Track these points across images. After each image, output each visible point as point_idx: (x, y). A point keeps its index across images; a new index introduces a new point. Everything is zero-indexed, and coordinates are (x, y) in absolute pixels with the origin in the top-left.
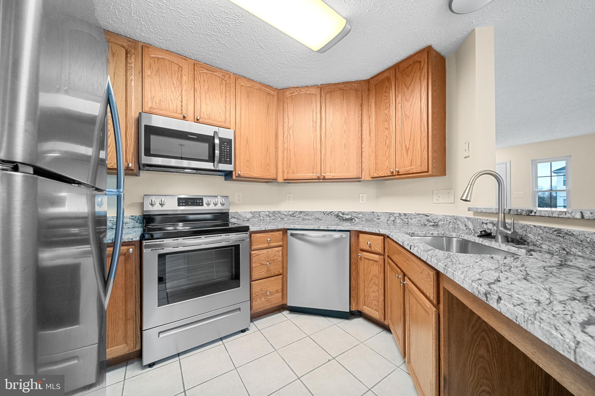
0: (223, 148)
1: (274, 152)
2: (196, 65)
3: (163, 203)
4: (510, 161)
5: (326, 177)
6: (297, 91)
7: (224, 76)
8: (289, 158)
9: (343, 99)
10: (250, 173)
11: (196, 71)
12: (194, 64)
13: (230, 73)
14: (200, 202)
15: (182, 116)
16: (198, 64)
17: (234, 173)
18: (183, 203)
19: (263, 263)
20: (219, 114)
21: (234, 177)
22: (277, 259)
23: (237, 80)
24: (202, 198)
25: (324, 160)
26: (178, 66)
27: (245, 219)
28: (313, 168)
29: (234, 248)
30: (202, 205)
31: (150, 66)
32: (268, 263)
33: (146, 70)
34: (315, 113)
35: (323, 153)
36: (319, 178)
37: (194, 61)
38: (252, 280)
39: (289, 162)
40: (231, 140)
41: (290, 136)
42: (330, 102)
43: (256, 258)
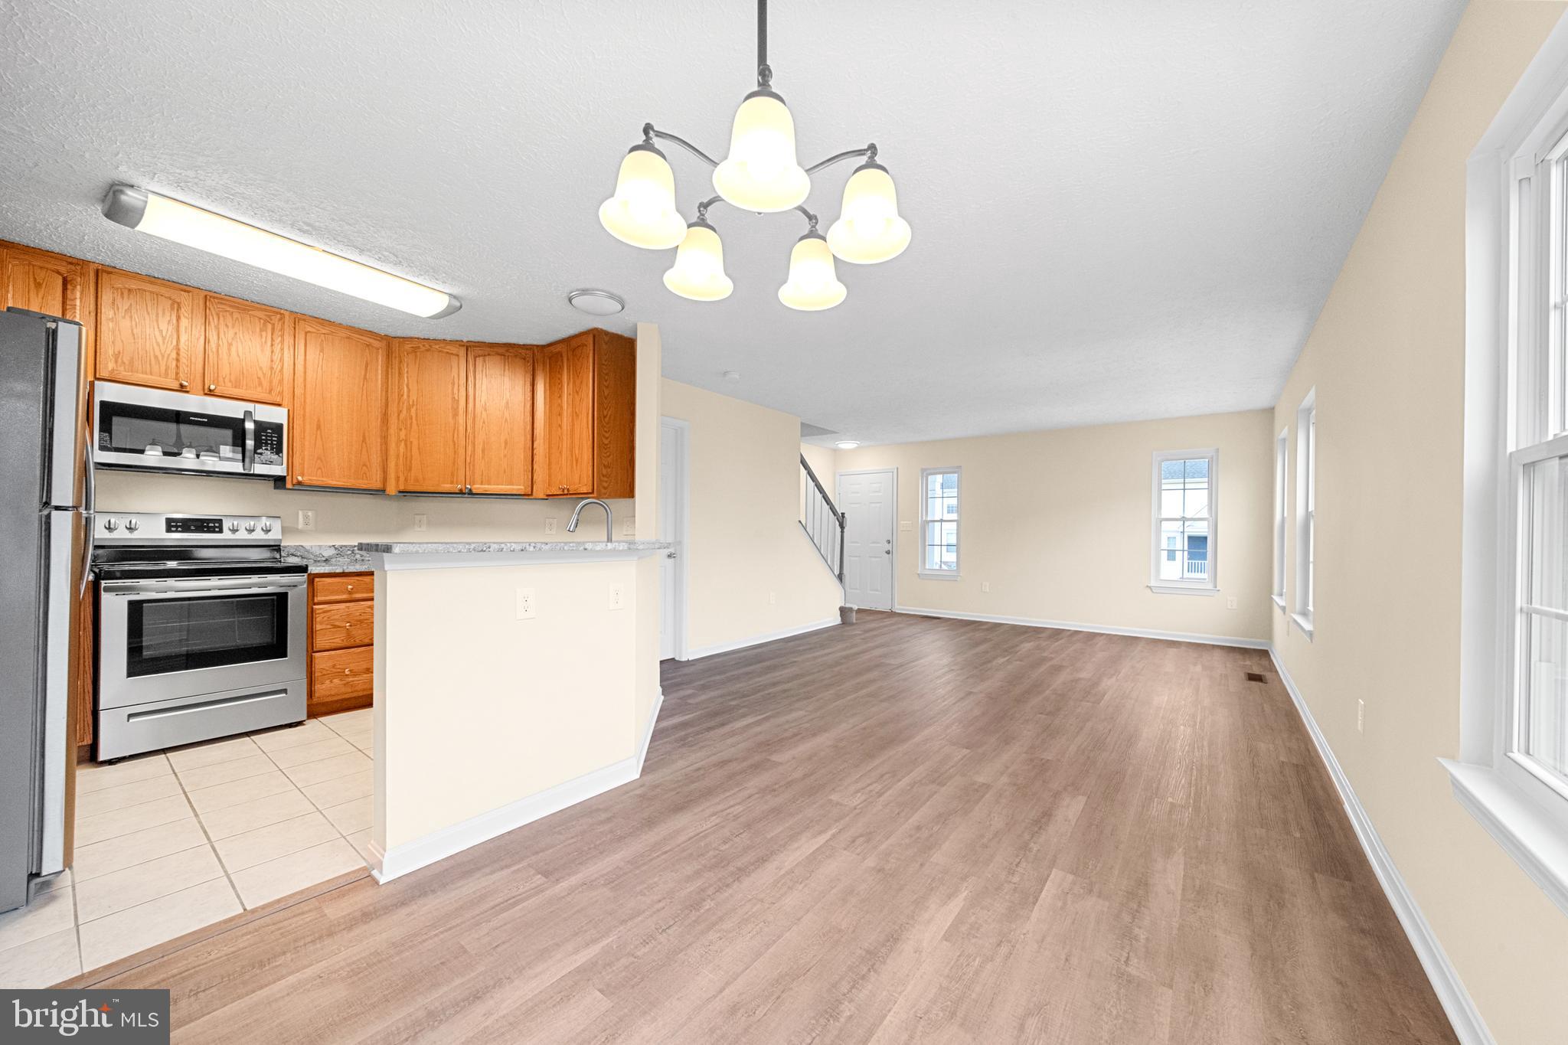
0: (264, 438)
1: (379, 444)
2: (210, 300)
3: (133, 526)
4: (897, 469)
5: (474, 491)
6: (424, 346)
7: (269, 316)
8: (409, 454)
9: (504, 371)
10: (324, 479)
11: (209, 309)
12: (206, 296)
13: (282, 311)
14: (215, 527)
15: (176, 386)
16: (214, 298)
17: (289, 479)
18: (177, 527)
19: (337, 623)
20: (257, 380)
21: (289, 485)
22: (367, 619)
23: (297, 323)
24: (221, 520)
25: (470, 463)
26: (170, 302)
27: (319, 559)
28: (452, 475)
29: (275, 597)
30: (221, 531)
31: (113, 303)
32: (348, 624)
33: (103, 311)
34: (456, 386)
35: (469, 452)
36: (461, 492)
37: (206, 293)
38: (315, 650)
39: (408, 463)
40: (280, 426)
41: (411, 419)
42: (482, 371)
43: (323, 615)
